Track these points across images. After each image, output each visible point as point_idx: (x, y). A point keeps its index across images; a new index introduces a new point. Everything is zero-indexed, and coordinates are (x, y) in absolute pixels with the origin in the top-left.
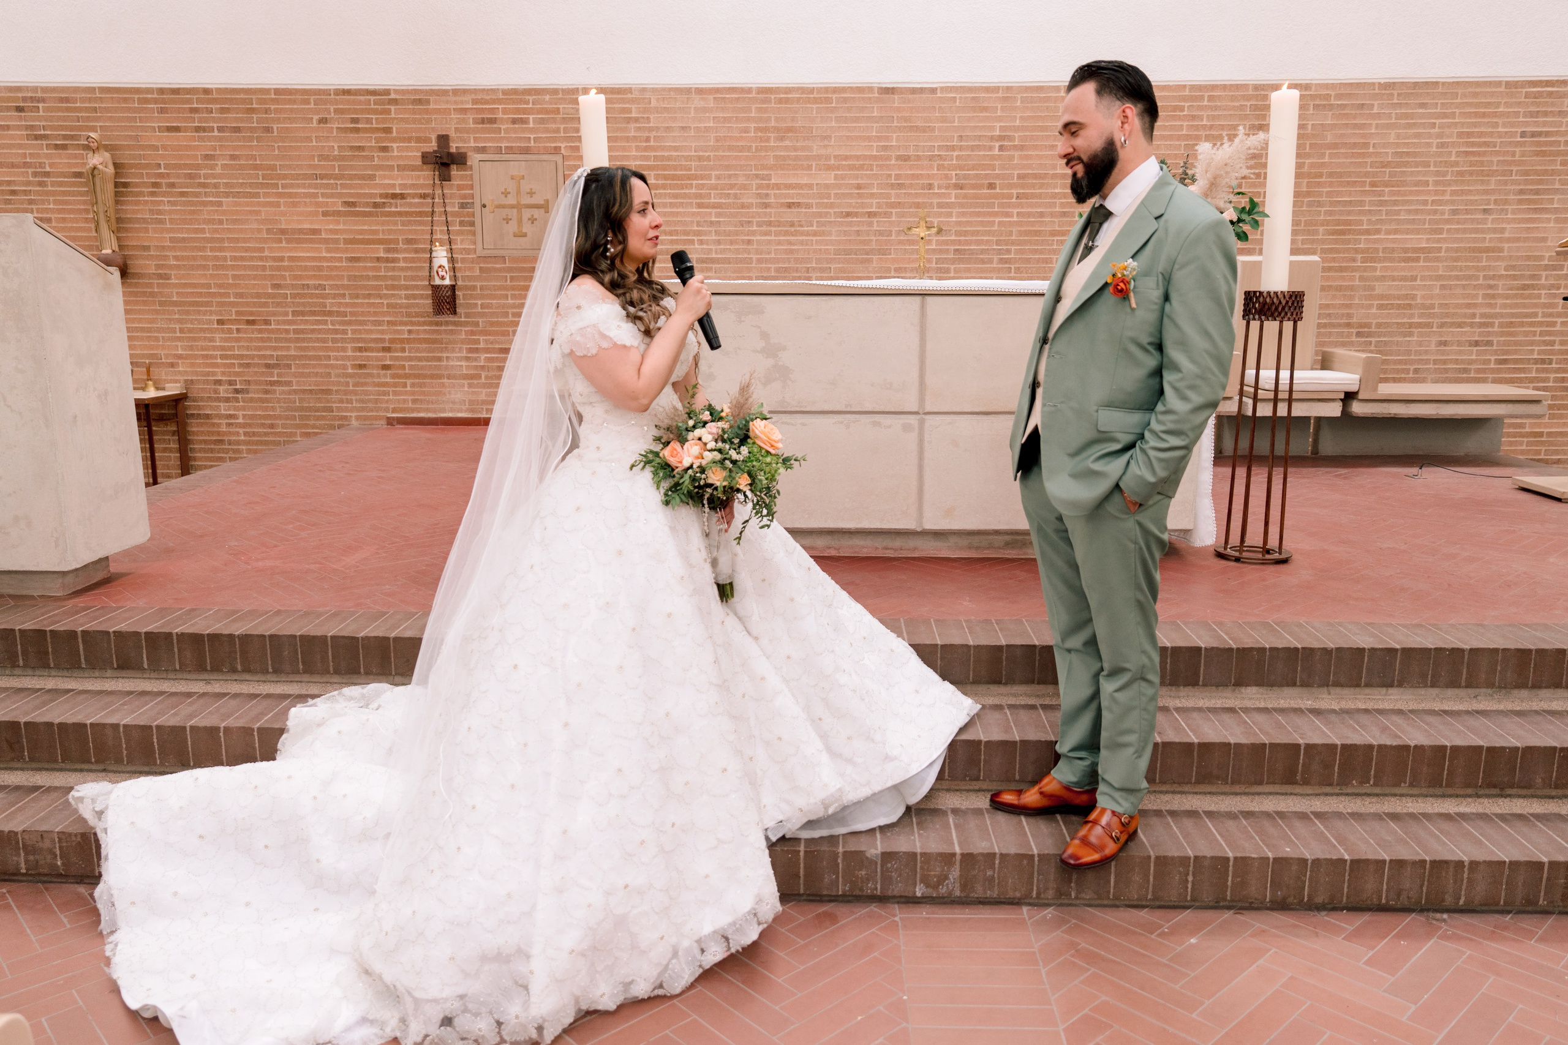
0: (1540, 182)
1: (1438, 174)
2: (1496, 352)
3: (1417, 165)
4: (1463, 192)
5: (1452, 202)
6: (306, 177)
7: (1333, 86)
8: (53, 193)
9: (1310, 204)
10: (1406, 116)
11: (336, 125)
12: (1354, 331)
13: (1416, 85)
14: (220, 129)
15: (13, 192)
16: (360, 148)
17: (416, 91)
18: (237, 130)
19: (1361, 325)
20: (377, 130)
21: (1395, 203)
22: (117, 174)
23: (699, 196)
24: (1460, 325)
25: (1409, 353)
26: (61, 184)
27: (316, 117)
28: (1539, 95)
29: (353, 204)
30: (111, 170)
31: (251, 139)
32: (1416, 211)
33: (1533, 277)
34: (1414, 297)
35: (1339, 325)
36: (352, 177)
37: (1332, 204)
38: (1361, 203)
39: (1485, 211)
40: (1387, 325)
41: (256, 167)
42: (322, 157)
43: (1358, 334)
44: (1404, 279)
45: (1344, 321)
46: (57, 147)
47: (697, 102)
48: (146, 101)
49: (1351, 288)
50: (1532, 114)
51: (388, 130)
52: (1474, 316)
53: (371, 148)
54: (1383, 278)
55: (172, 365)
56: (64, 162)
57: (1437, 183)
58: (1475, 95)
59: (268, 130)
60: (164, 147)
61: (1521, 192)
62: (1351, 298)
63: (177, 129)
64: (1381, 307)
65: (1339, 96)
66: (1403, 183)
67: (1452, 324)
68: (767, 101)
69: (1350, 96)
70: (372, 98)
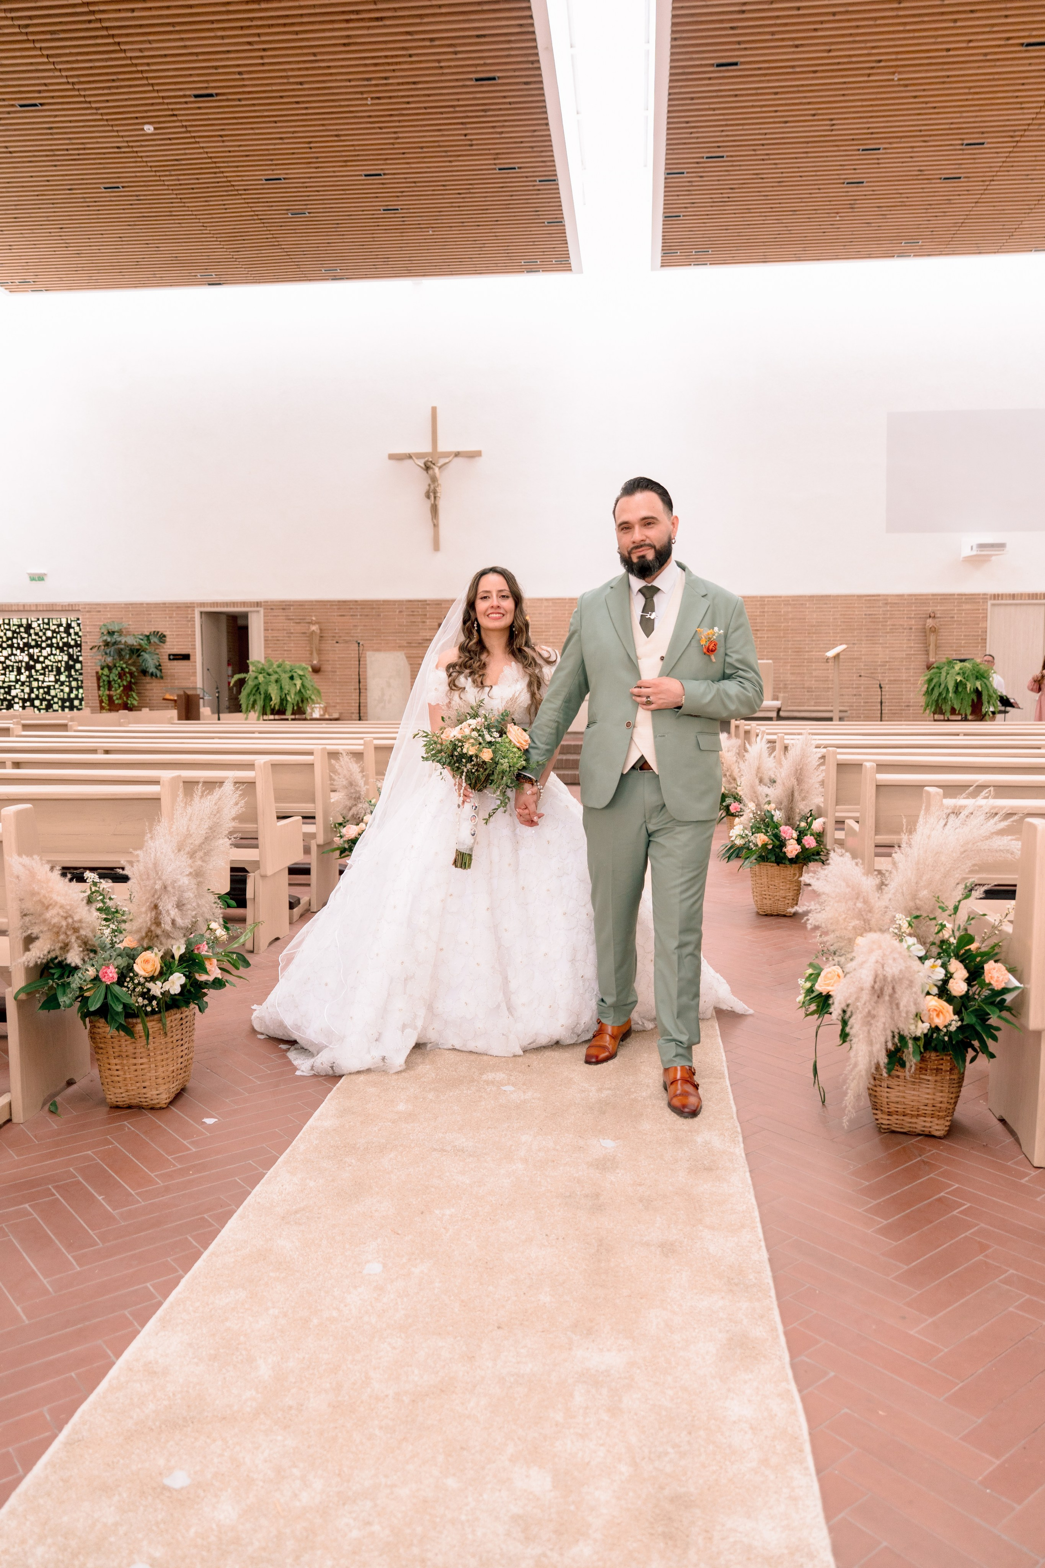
0: (874, 633)
1: (833, 629)
2: (863, 699)
3: (825, 626)
4: (844, 637)
5: (840, 640)
6: (393, 633)
7: (790, 597)
8: (293, 640)
9: (785, 641)
10: (820, 608)
11: (405, 613)
12: (806, 690)
13: (822, 596)
14: (361, 615)
15: (278, 640)
16: (415, 622)
17: (437, 601)
18: (367, 615)
19: (809, 688)
20: (421, 615)
21: (818, 640)
22: (321, 633)
23: (546, 639)
24: (848, 688)
25: (828, 699)
26: (297, 637)
27: (398, 611)
28: (870, 600)
29: (410, 643)
30: (318, 631)
31: (372, 619)
32: (827, 644)
33: (875, 669)
34: (828, 677)
35: (800, 688)
36: (410, 633)
37: (793, 641)
38: (805, 641)
39: (854, 644)
40: (818, 688)
41: (373, 629)
42: (400, 625)
43: (808, 691)
44: (824, 670)
45: (802, 686)
46: (296, 623)
47: (545, 604)
48: (333, 605)
49: (804, 673)
50: (868, 607)
51: (426, 615)
52: (853, 684)
53: (418, 622)
54: (816, 670)
55: (335, 706)
56: (299, 628)
57: (834, 633)
58: (846, 600)
59: (379, 615)
60: (338, 622)
61: (867, 636)
62: (804, 677)
63: (343, 616)
64: (816, 681)
65: (793, 600)
66: (821, 633)
67: (845, 688)
68: (573, 603)
69: (797, 600)
70: (420, 603)
